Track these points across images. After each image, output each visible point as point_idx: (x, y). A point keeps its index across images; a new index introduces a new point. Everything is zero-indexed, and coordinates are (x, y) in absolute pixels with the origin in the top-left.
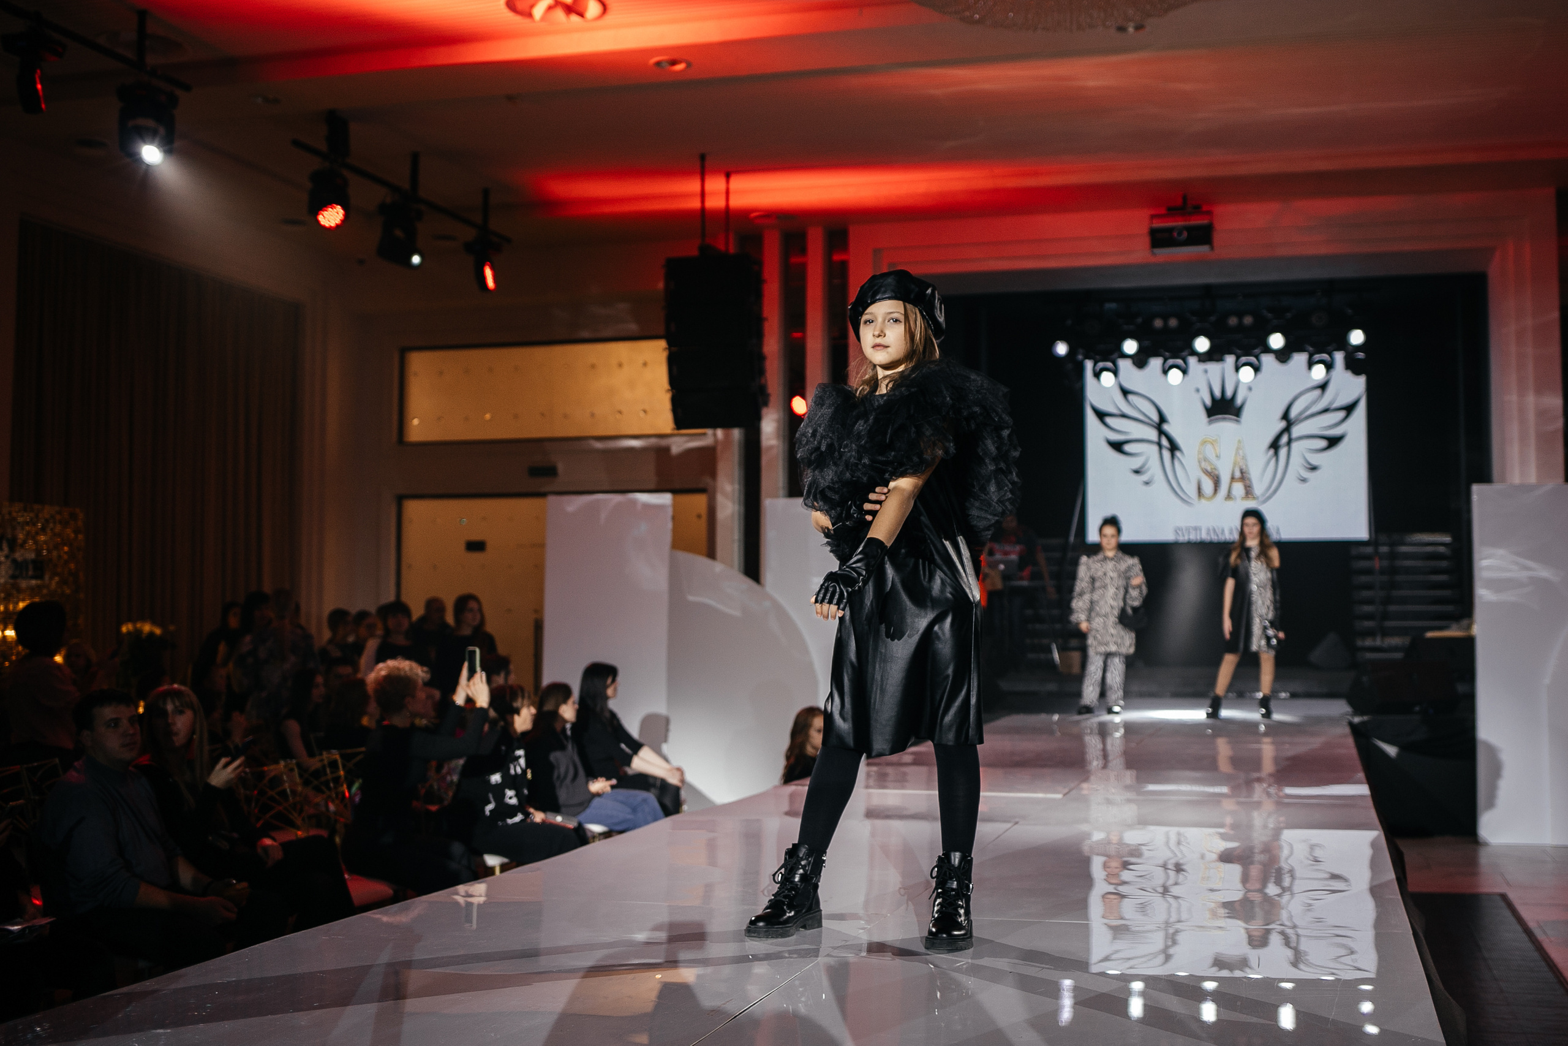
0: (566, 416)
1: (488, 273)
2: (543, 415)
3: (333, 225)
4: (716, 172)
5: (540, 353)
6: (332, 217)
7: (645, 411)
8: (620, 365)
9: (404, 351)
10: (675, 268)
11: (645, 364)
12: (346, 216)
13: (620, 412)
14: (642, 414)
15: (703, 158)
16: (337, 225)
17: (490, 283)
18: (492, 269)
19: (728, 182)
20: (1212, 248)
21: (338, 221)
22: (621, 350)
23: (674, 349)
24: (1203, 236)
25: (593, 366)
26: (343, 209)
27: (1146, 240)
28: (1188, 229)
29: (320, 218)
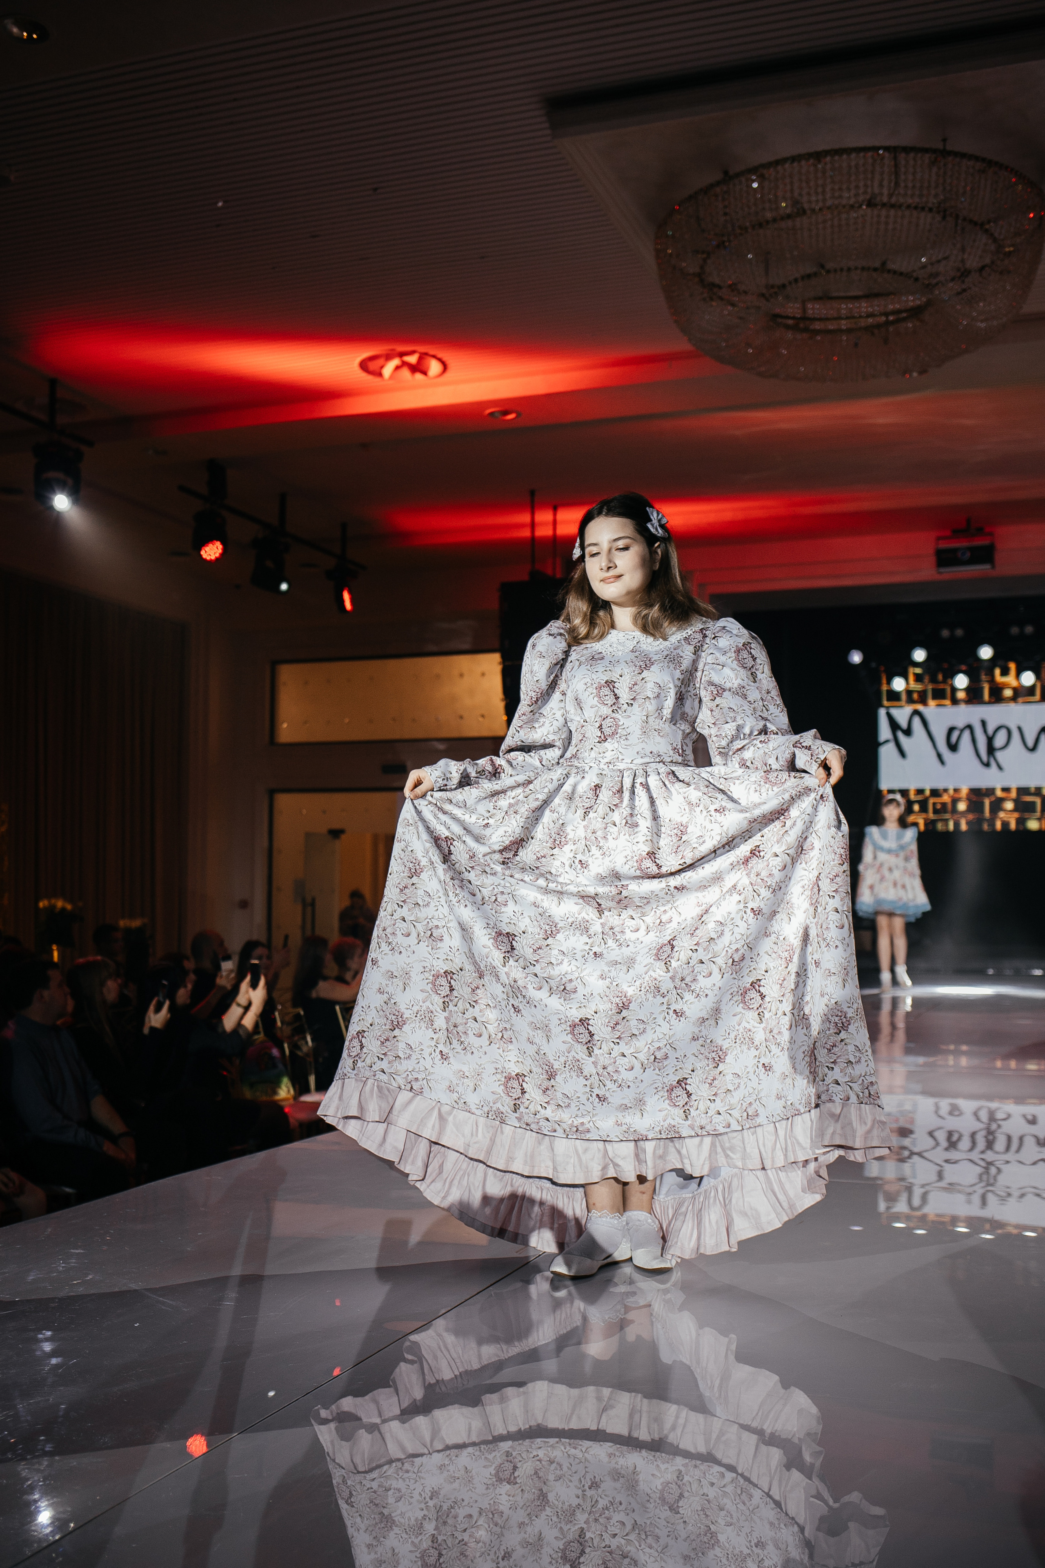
0: (414, 720)
1: (346, 596)
2: (394, 719)
3: (213, 558)
4: (544, 506)
5: (393, 665)
6: (212, 551)
7: (483, 716)
8: (461, 675)
9: (275, 664)
10: (508, 590)
11: (483, 674)
12: (224, 549)
13: (461, 717)
14: (481, 719)
15: (532, 493)
16: (216, 558)
17: (348, 606)
18: (350, 593)
19: (555, 515)
20: (993, 567)
21: (217, 555)
22: (463, 662)
23: (507, 663)
24: (985, 555)
25: (438, 676)
26: (222, 544)
27: (933, 559)
28: (970, 549)
29: (203, 553)
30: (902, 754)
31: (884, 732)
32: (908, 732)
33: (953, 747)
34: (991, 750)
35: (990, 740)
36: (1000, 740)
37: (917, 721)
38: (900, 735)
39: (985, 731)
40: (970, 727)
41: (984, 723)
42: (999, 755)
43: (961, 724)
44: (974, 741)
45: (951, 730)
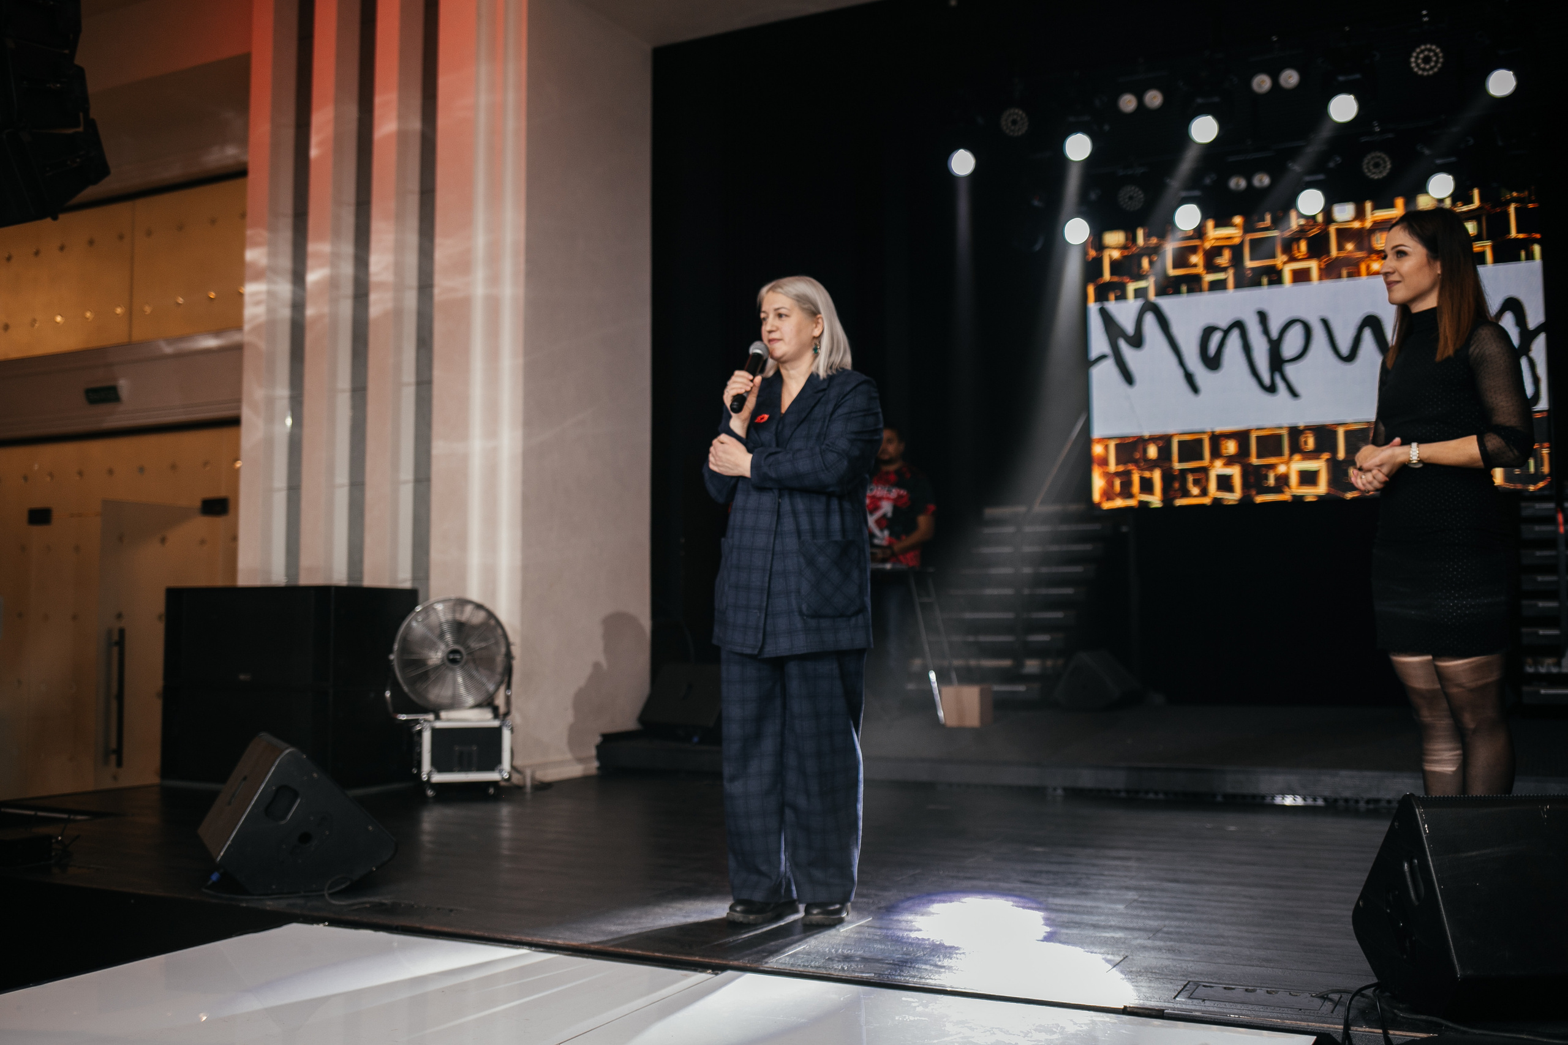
30: (1128, 377)
31: (1099, 343)
32: (1137, 341)
33: (1213, 362)
34: (1277, 362)
35: (1275, 347)
36: (1291, 345)
37: (1150, 319)
38: (1123, 345)
39: (1266, 331)
40: (1239, 325)
41: (1263, 317)
42: (1290, 370)
43: (1224, 324)
44: (1247, 348)
45: (1208, 331)
